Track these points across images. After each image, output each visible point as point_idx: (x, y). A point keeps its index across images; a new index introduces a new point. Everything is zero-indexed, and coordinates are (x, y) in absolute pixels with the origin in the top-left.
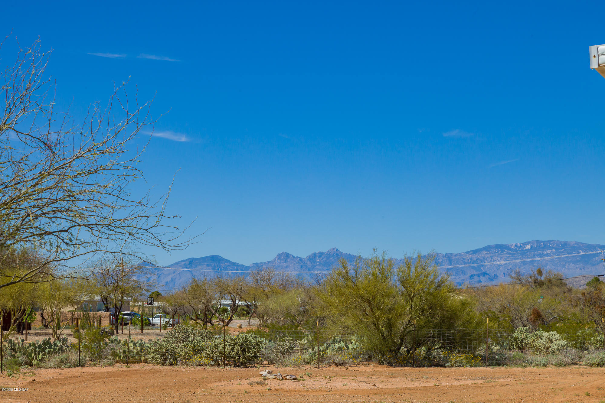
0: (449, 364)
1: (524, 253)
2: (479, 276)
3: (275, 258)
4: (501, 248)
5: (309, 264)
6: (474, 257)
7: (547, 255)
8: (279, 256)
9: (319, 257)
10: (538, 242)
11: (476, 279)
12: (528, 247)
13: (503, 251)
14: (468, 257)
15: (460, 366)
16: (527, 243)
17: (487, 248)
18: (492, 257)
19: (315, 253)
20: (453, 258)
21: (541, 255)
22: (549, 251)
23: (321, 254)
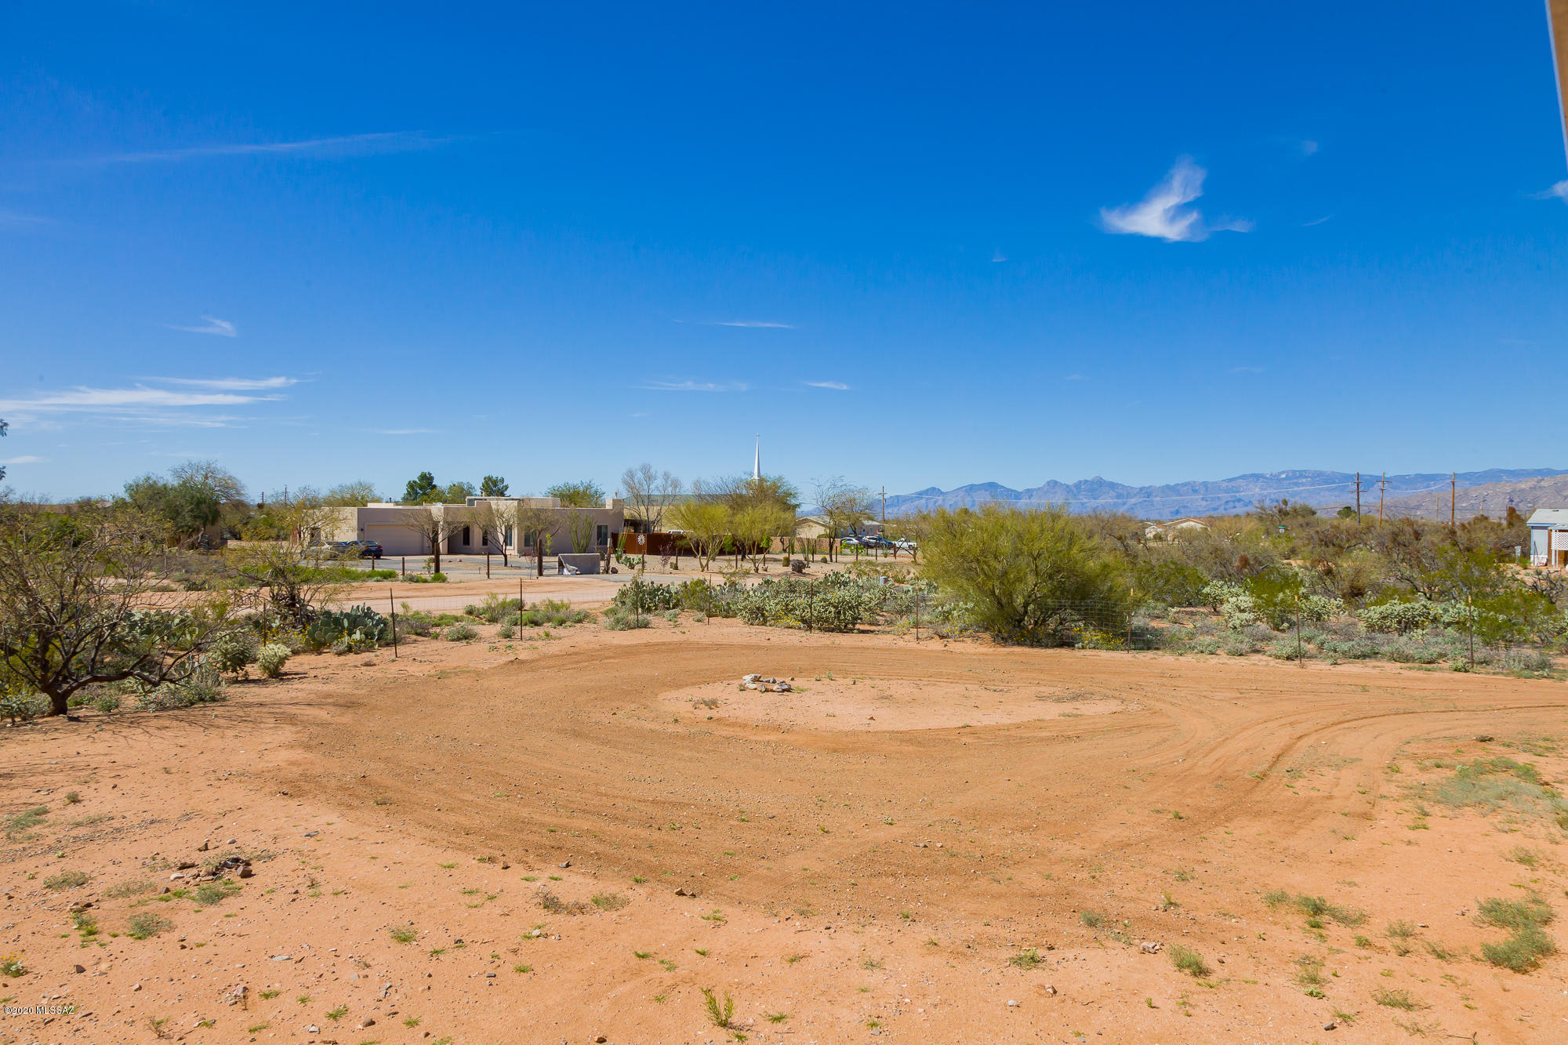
0: (1080, 645)
1: (1280, 480)
2: (1234, 502)
3: (1044, 486)
4: (1256, 477)
5: (1075, 491)
6: (1230, 485)
7: (1303, 484)
8: (1048, 483)
9: (1084, 484)
10: (1294, 472)
11: (1231, 505)
12: (1283, 476)
13: (1258, 479)
14: (1224, 485)
15: (1094, 648)
16: (1283, 473)
17: (1243, 477)
18: (1247, 485)
19: (1081, 481)
20: (1209, 485)
21: (1297, 484)
22: (1304, 480)
23: (1086, 481)
